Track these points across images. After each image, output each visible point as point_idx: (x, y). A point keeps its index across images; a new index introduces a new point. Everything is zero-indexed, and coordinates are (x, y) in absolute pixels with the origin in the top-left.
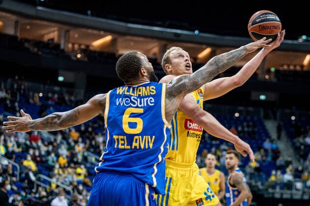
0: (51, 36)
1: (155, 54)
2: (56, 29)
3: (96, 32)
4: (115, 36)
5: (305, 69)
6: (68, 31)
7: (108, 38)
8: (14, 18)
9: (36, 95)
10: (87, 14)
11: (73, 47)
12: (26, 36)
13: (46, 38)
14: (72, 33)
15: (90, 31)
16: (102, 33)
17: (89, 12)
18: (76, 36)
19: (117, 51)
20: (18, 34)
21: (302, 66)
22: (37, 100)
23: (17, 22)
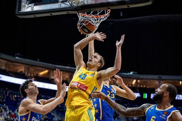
0: (21, 70)
1: (67, 79)
2: (23, 67)
3: (41, 68)
4: (49, 70)
5: (133, 86)
6: (28, 68)
7: (46, 71)
8: (5, 62)
9: (13, 96)
10: (37, 61)
11: (31, 75)
12: (10, 70)
13: (19, 71)
14: (30, 69)
15: (38, 68)
16: (44, 69)
17: (38, 60)
18: (32, 70)
19: (50, 77)
20: (7, 69)
21: (132, 85)
22: (14, 98)
23: (6, 64)
